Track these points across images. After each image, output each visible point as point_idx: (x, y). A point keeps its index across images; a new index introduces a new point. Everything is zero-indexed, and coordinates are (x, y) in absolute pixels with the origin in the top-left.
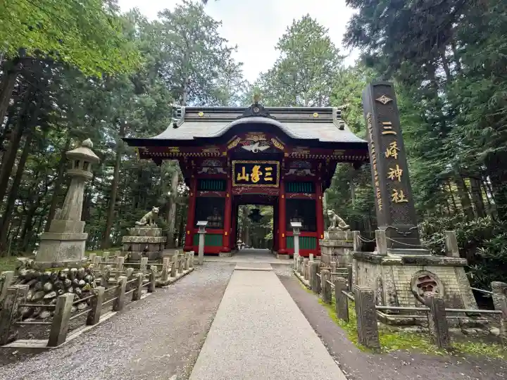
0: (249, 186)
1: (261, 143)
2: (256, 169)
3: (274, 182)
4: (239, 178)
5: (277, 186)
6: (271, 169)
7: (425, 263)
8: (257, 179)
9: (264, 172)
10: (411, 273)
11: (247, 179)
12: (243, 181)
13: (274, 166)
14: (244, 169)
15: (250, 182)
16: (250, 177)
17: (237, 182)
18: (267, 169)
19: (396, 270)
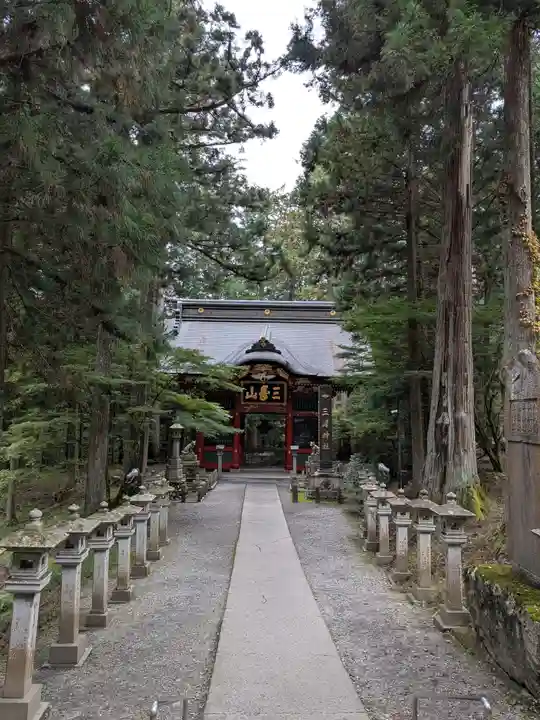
0: (257, 404)
1: (268, 373)
2: (264, 388)
3: (282, 400)
4: (247, 397)
5: (284, 404)
6: (278, 388)
7: (327, 476)
8: (266, 398)
9: (272, 391)
10: (322, 480)
11: (255, 397)
12: (250, 400)
13: (282, 386)
14: (252, 389)
15: (258, 400)
16: (258, 396)
17: (245, 400)
18: (275, 389)
19: (316, 479)
